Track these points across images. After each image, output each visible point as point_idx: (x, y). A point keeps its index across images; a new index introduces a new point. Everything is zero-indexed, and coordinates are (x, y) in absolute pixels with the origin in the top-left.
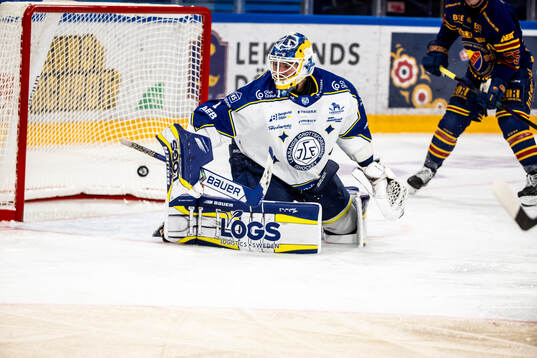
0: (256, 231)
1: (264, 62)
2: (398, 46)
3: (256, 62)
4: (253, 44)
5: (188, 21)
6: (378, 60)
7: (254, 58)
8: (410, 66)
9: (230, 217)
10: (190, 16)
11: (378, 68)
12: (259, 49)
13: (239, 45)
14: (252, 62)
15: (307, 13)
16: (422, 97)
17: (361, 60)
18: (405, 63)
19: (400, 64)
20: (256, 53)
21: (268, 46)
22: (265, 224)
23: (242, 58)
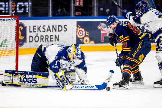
0: (30, 80)
1: (38, 32)
2: (79, 25)
3: (35, 32)
4: (34, 26)
5: (12, 20)
6: (73, 30)
7: (35, 30)
8: (83, 31)
9: (23, 76)
11: (73, 32)
13: (30, 26)
15: (50, 16)
16: (86, 41)
17: (67, 30)
18: (81, 30)
19: (80, 31)
20: (35, 29)
21: (39, 27)
22: (32, 78)
23: (31, 31)
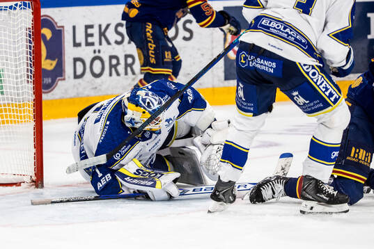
1: (100, 44)
3: (92, 44)
4: (87, 27)
5: (18, 8)
6: (212, 35)
7: (90, 40)
10: (19, 3)
11: (212, 42)
12: (95, 31)
13: (74, 28)
14: (88, 44)
17: (195, 35)
20: (92, 35)
21: (103, 28)
23: (78, 41)
